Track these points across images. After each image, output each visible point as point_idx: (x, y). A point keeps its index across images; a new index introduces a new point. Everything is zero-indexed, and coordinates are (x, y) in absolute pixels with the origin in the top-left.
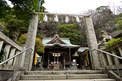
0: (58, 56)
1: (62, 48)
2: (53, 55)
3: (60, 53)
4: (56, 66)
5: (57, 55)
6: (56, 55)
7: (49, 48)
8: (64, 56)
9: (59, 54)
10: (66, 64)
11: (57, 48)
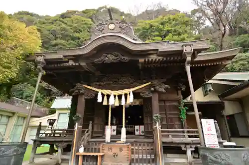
0: (123, 103)
1: (141, 60)
2: (100, 99)
3: (131, 90)
4: (115, 155)
5: (120, 97)
6: (112, 98)
7: (71, 63)
8: (156, 104)
9: (126, 91)
10: (166, 140)
11: (110, 58)
